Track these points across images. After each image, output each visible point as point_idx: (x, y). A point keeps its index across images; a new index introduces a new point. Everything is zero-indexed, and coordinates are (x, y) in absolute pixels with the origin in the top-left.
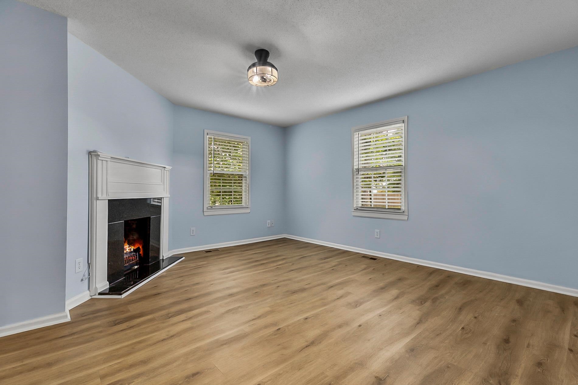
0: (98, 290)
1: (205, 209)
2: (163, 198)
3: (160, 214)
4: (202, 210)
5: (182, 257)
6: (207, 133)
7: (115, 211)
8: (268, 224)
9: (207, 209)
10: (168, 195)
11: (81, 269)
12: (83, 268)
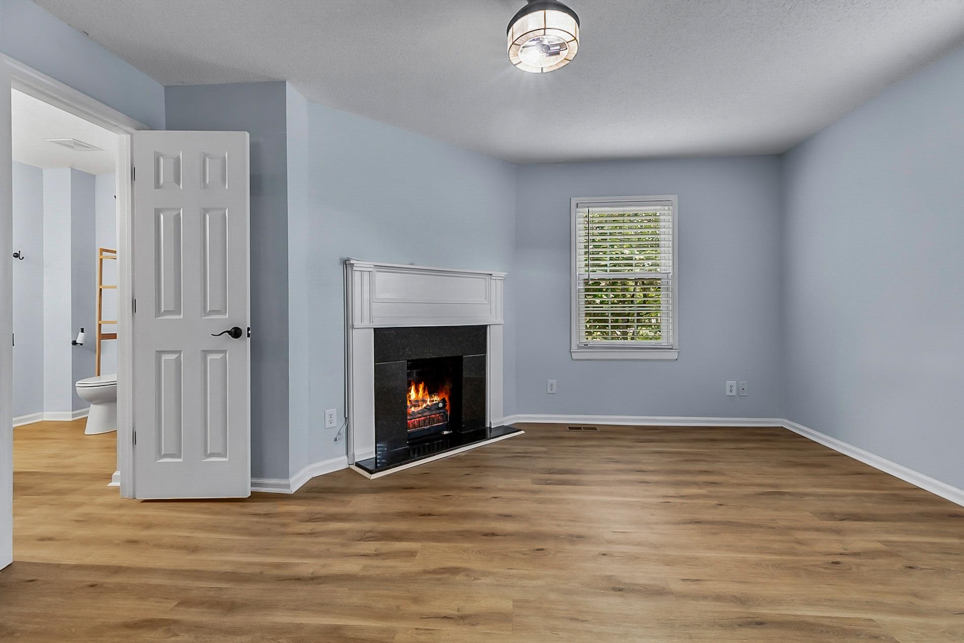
0: (356, 458)
1: (574, 348)
2: (490, 325)
3: (485, 351)
4: (569, 349)
5: (520, 430)
6: (577, 204)
7: (389, 345)
8: (728, 389)
9: (579, 347)
10: (500, 320)
11: (334, 424)
12: (337, 423)
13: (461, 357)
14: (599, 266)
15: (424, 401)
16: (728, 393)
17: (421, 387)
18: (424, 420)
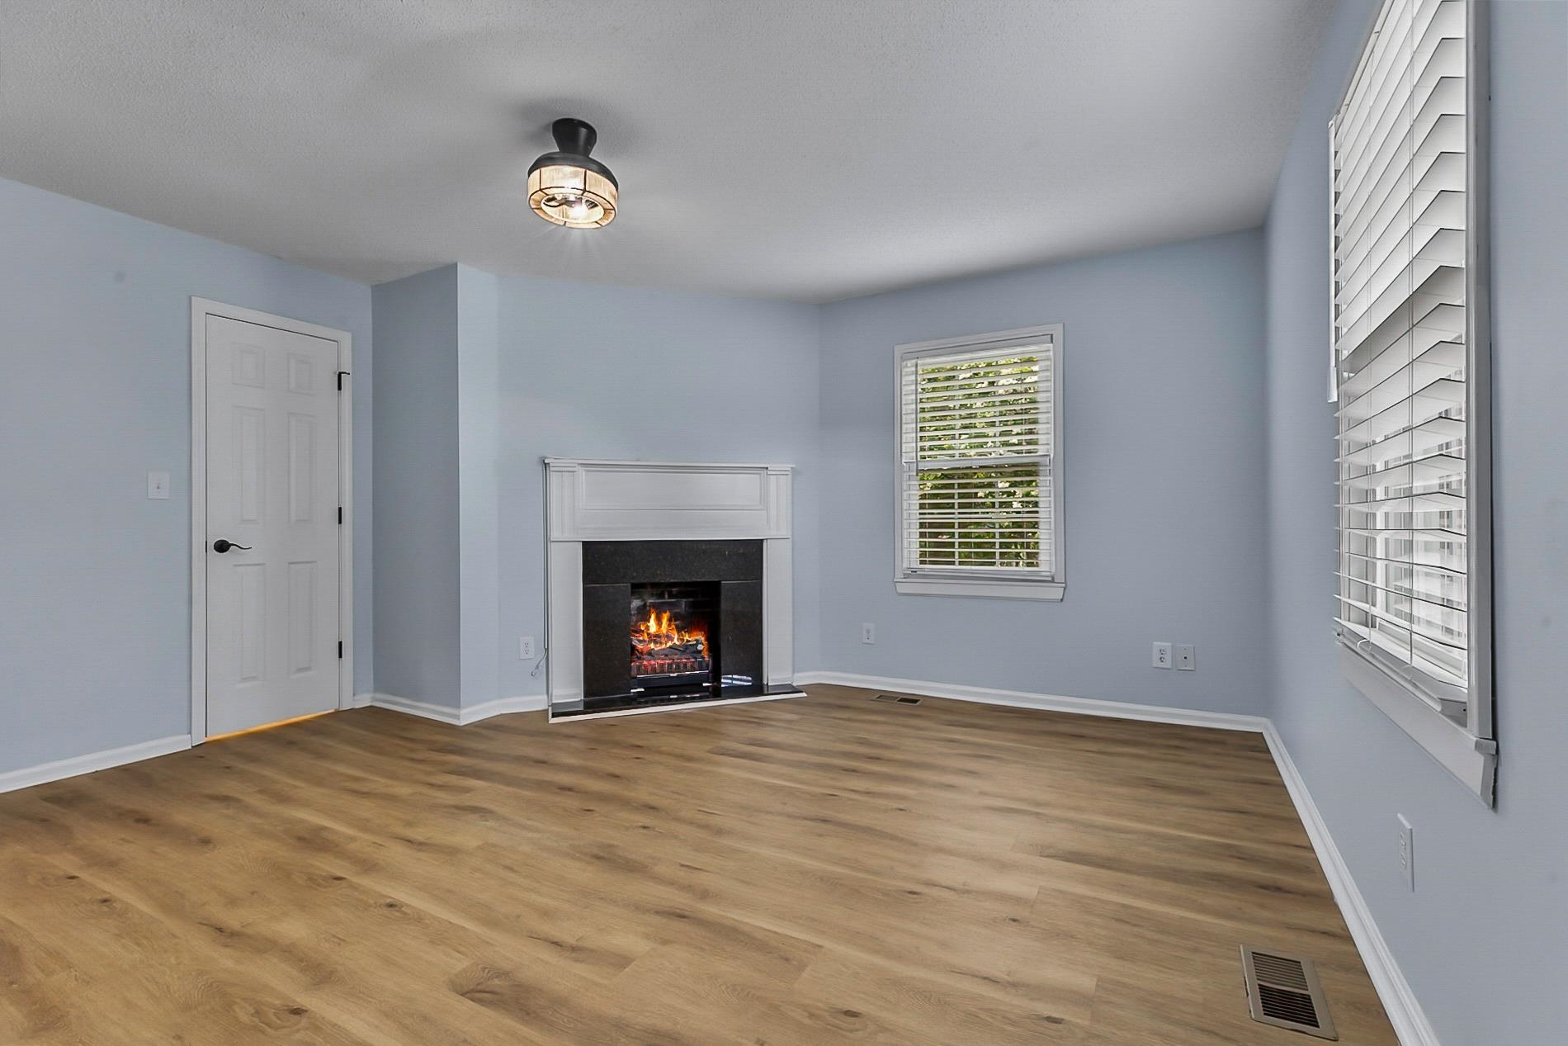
0: (553, 699)
1: (899, 576)
2: (767, 539)
3: (759, 577)
4: (892, 577)
5: (802, 692)
6: (904, 354)
7: (602, 563)
8: (1156, 656)
9: (906, 576)
10: (785, 532)
11: (531, 655)
12: (534, 654)
13: (718, 583)
14: (941, 448)
15: (669, 638)
16: (1157, 663)
17: (665, 617)
18: (670, 665)
